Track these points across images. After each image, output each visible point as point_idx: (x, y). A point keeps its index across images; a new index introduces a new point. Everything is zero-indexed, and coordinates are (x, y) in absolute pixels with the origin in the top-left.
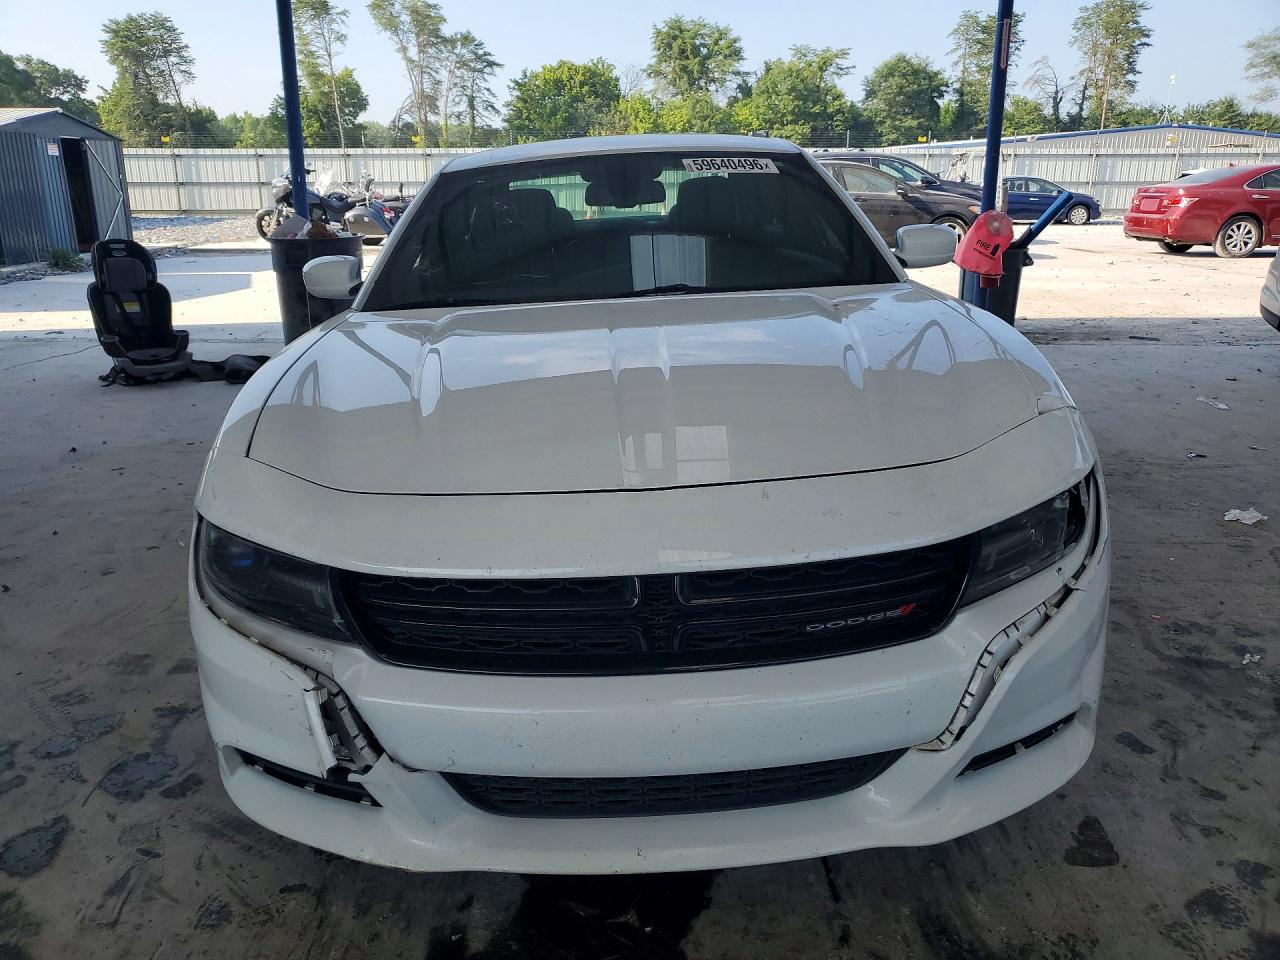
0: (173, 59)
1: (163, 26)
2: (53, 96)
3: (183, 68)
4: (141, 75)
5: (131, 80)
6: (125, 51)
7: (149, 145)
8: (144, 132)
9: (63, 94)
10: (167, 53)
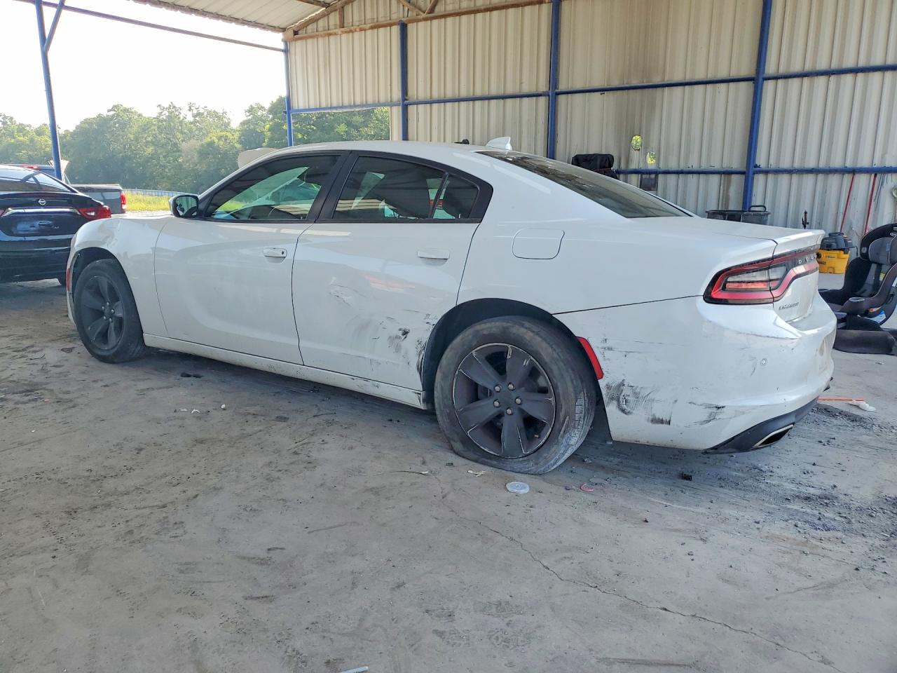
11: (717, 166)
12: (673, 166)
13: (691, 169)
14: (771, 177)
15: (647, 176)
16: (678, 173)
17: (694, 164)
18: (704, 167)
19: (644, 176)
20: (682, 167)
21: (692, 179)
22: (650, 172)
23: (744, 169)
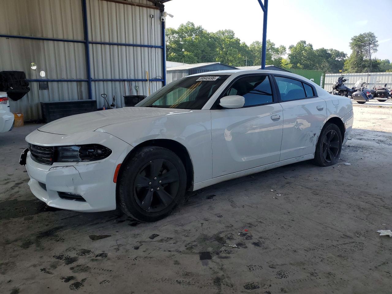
0: (371, 46)
1: (371, 36)
2: (336, 59)
3: (374, 48)
4: (360, 52)
5: (356, 54)
6: (356, 45)
7: (357, 72)
8: (356, 69)
9: (339, 59)
10: (370, 44)
11: (74, 78)
12: (55, 78)
13: (63, 79)
14: (97, 83)
15: (43, 83)
16: (58, 81)
17: (64, 77)
18: (69, 78)
19: (41, 83)
20: (59, 78)
21: (65, 84)
22: (44, 81)
23: (86, 80)
